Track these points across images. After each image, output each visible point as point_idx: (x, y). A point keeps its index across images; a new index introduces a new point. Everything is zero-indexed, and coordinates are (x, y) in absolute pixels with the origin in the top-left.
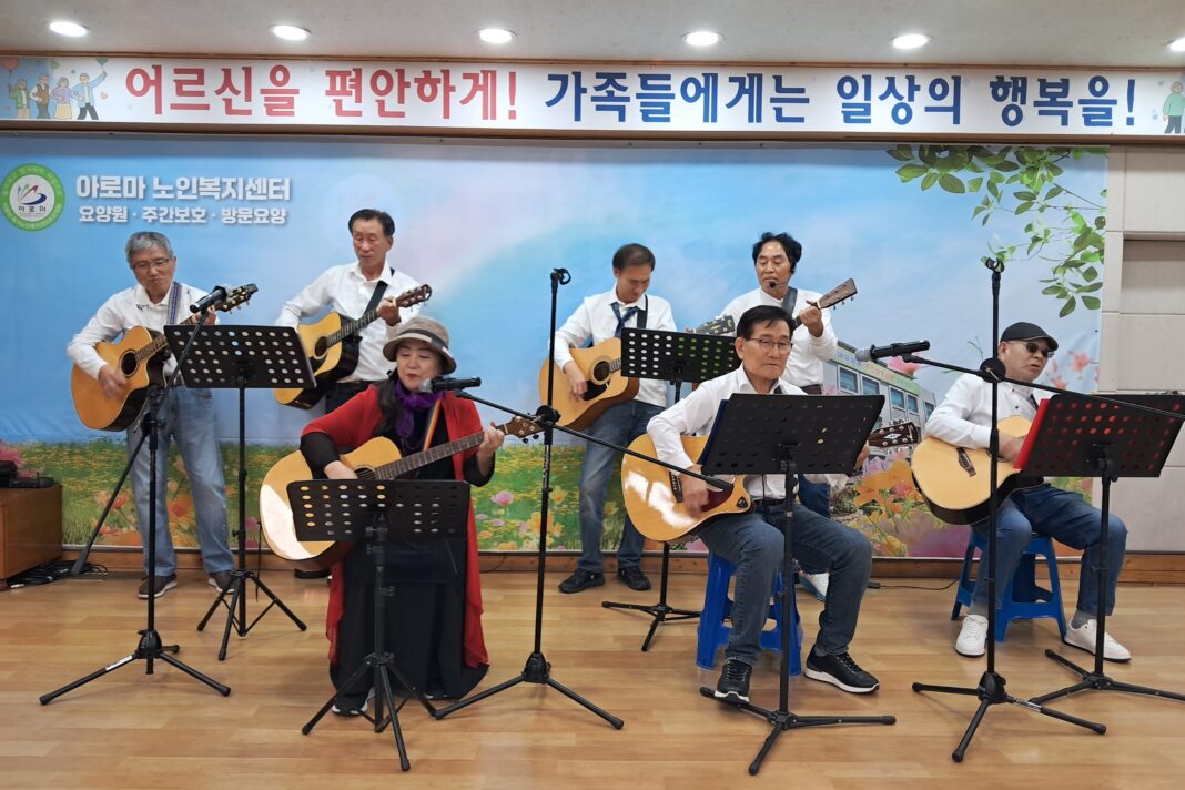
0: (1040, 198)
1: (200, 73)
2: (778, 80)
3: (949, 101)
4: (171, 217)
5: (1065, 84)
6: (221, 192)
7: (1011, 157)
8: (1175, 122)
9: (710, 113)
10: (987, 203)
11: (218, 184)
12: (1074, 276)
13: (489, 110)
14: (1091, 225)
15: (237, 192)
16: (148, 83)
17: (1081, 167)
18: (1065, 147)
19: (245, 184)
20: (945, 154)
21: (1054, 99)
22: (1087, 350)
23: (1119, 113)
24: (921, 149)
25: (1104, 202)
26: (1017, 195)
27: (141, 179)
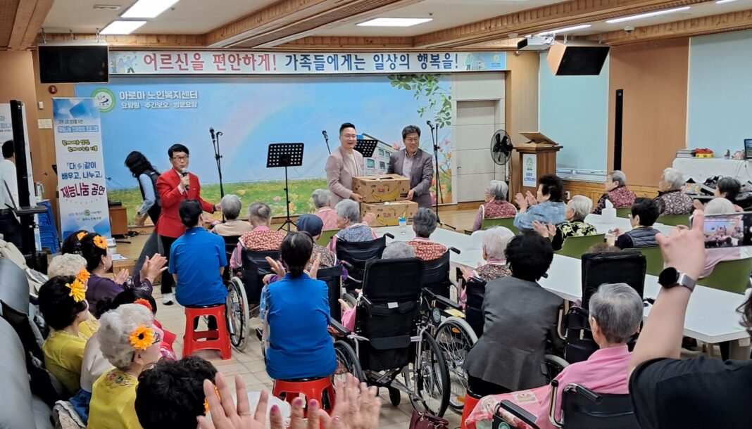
0: (433, 90)
1: (170, 56)
2: (356, 56)
3: (406, 62)
4: (156, 105)
5: (438, 56)
6: (173, 97)
7: (424, 77)
8: (469, 66)
10: (418, 93)
11: (172, 93)
12: (443, 115)
13: (268, 68)
14: (448, 98)
15: (179, 96)
16: (151, 60)
17: (444, 80)
18: (438, 74)
19: (181, 93)
20: (404, 77)
22: (448, 139)
23: (454, 64)
24: (398, 76)
25: (451, 91)
26: (426, 90)
27: (143, 92)
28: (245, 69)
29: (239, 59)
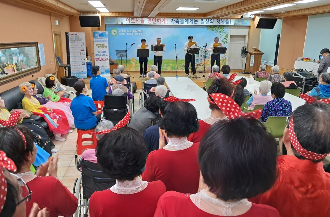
0: (222, 31)
1: (134, 19)
2: (195, 19)
3: (212, 22)
4: (129, 34)
5: (224, 20)
7: (219, 27)
8: (235, 24)
9: (188, 23)
10: (216, 32)
11: (135, 30)
12: (225, 40)
13: (165, 23)
14: (227, 34)
16: (128, 20)
17: (226, 28)
18: (224, 26)
19: (137, 31)
20: (212, 27)
21: (223, 22)
23: (229, 23)
24: (209, 26)
25: (228, 32)
26: (219, 31)
27: (126, 30)
28: (157, 23)
29: (156, 20)
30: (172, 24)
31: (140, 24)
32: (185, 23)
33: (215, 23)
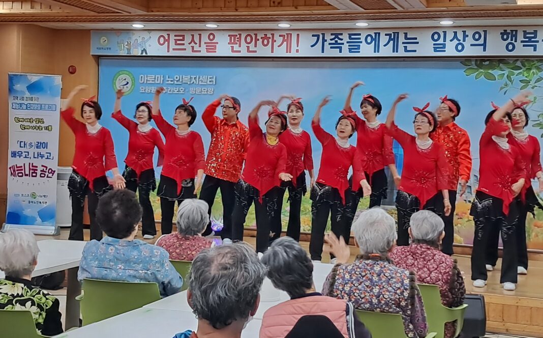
0: (532, 82)
2: (406, 34)
3: (481, 41)
4: (172, 91)
5: (535, 33)
6: (190, 82)
9: (377, 49)
10: (506, 85)
11: (189, 78)
13: (289, 49)
15: (196, 81)
19: (199, 79)
20: (487, 63)
21: (530, 40)
24: (476, 60)
26: (521, 81)
27: (162, 76)
28: (263, 51)
30: (316, 52)
31: (204, 53)
32: (367, 50)
33: (496, 47)
